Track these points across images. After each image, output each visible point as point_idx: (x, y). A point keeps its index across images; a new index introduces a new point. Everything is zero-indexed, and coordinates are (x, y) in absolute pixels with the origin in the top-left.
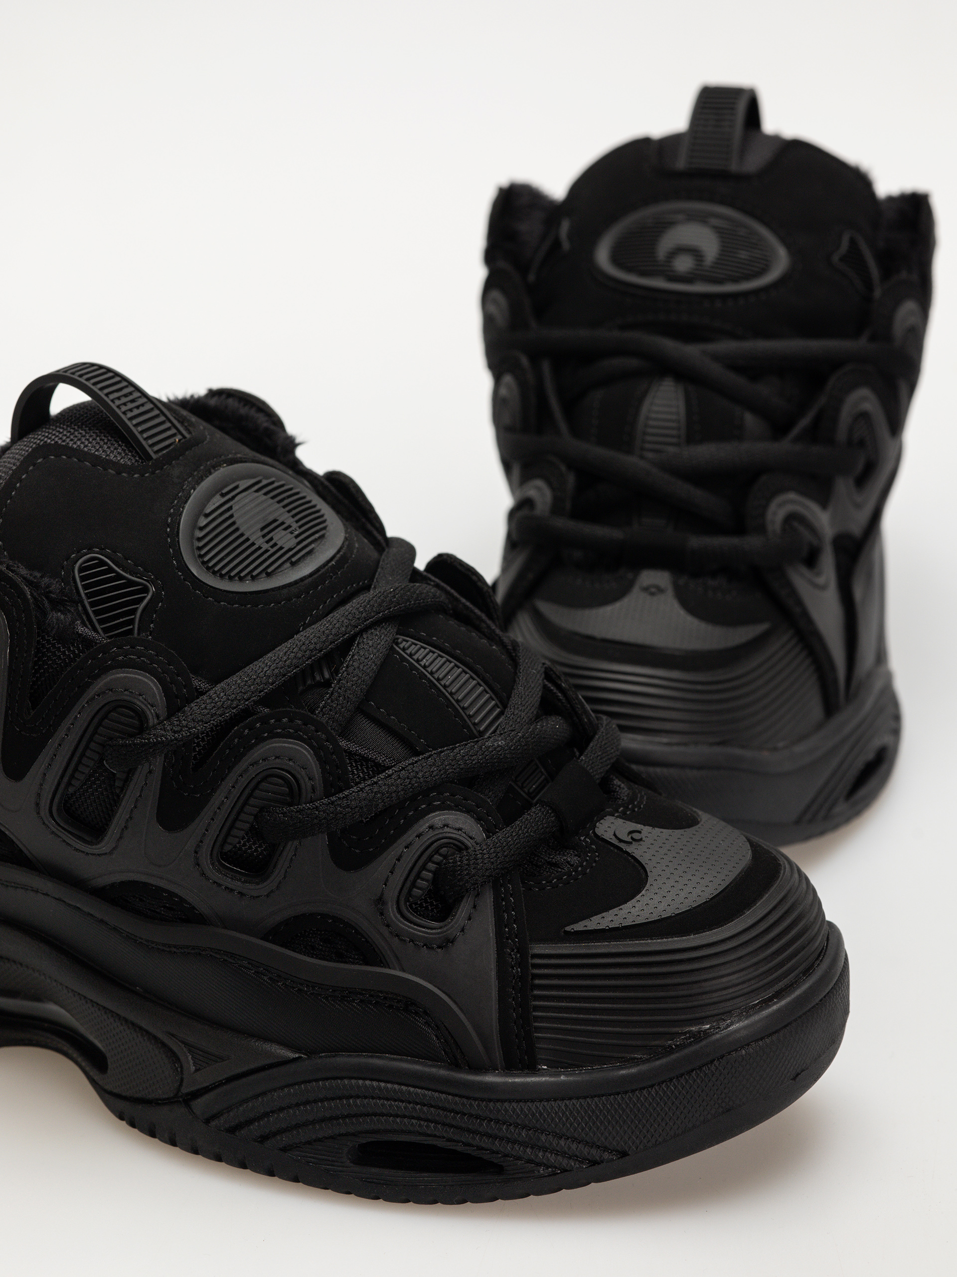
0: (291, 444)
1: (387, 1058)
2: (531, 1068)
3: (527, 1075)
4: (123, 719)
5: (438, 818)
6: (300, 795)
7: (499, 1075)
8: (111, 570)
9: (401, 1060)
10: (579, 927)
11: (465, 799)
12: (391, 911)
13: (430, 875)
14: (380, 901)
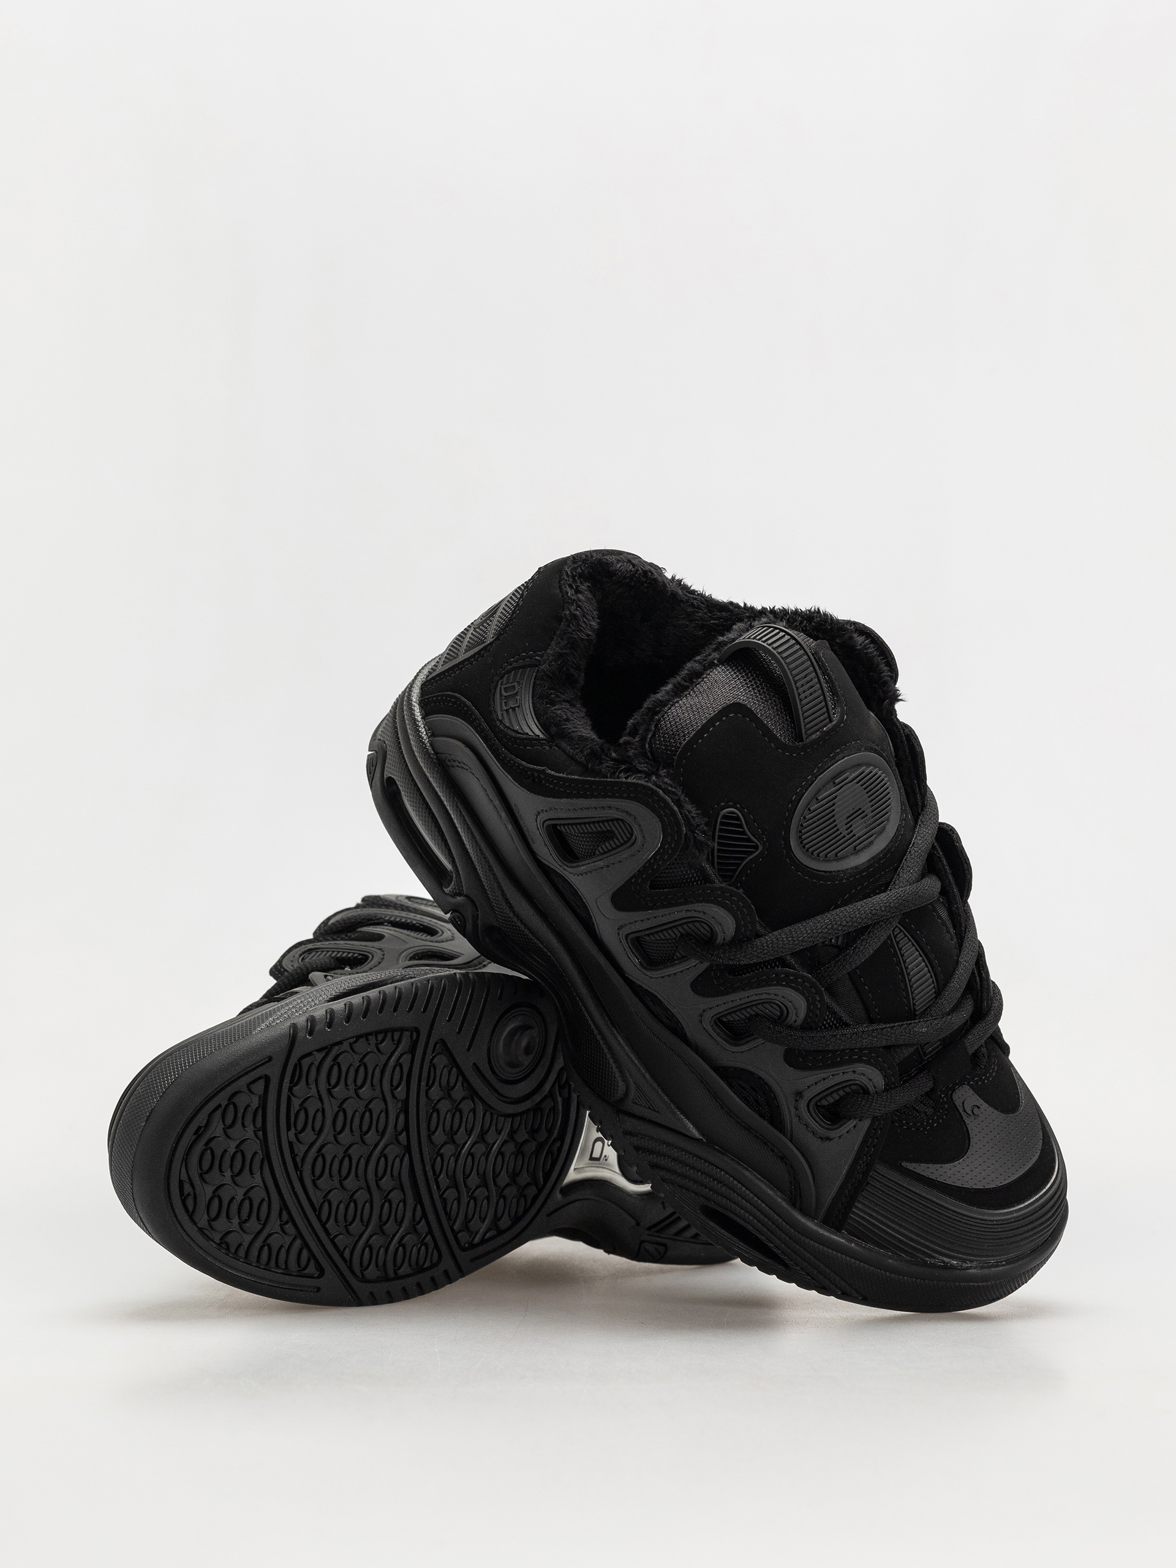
0: (895, 697)
1: (755, 1175)
2: (838, 1228)
3: (832, 1233)
4: (702, 930)
5: (861, 1068)
6: (785, 1019)
7: (816, 1224)
8: (741, 826)
9: (762, 1181)
10: (911, 1166)
11: (883, 1062)
12: (803, 1104)
13: (837, 1098)
14: (799, 1094)
